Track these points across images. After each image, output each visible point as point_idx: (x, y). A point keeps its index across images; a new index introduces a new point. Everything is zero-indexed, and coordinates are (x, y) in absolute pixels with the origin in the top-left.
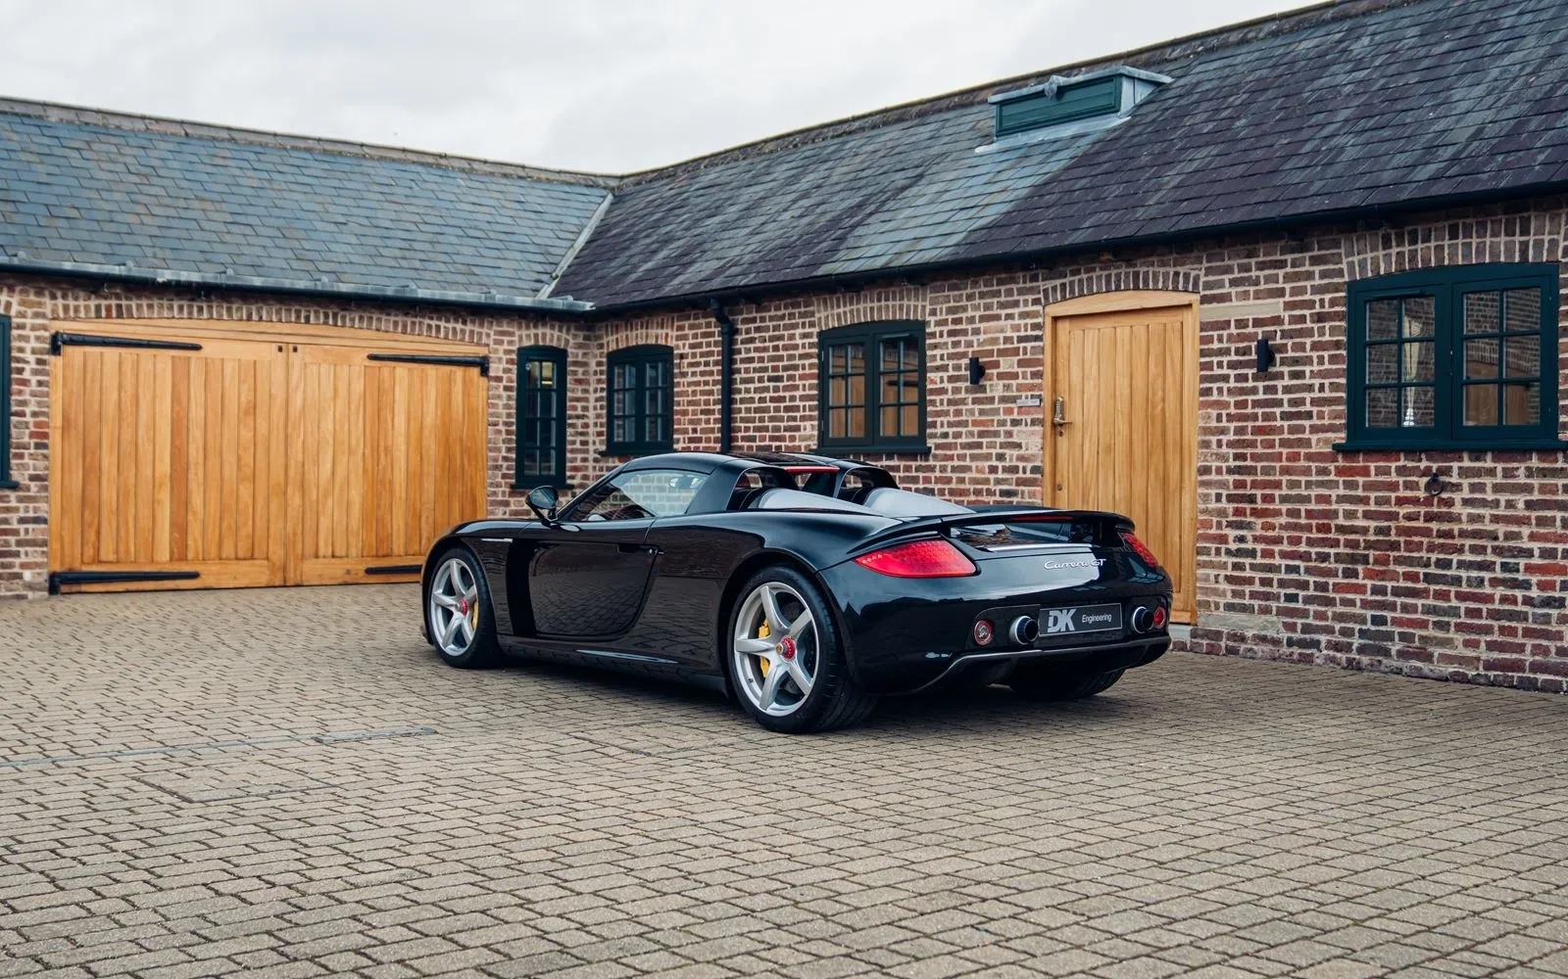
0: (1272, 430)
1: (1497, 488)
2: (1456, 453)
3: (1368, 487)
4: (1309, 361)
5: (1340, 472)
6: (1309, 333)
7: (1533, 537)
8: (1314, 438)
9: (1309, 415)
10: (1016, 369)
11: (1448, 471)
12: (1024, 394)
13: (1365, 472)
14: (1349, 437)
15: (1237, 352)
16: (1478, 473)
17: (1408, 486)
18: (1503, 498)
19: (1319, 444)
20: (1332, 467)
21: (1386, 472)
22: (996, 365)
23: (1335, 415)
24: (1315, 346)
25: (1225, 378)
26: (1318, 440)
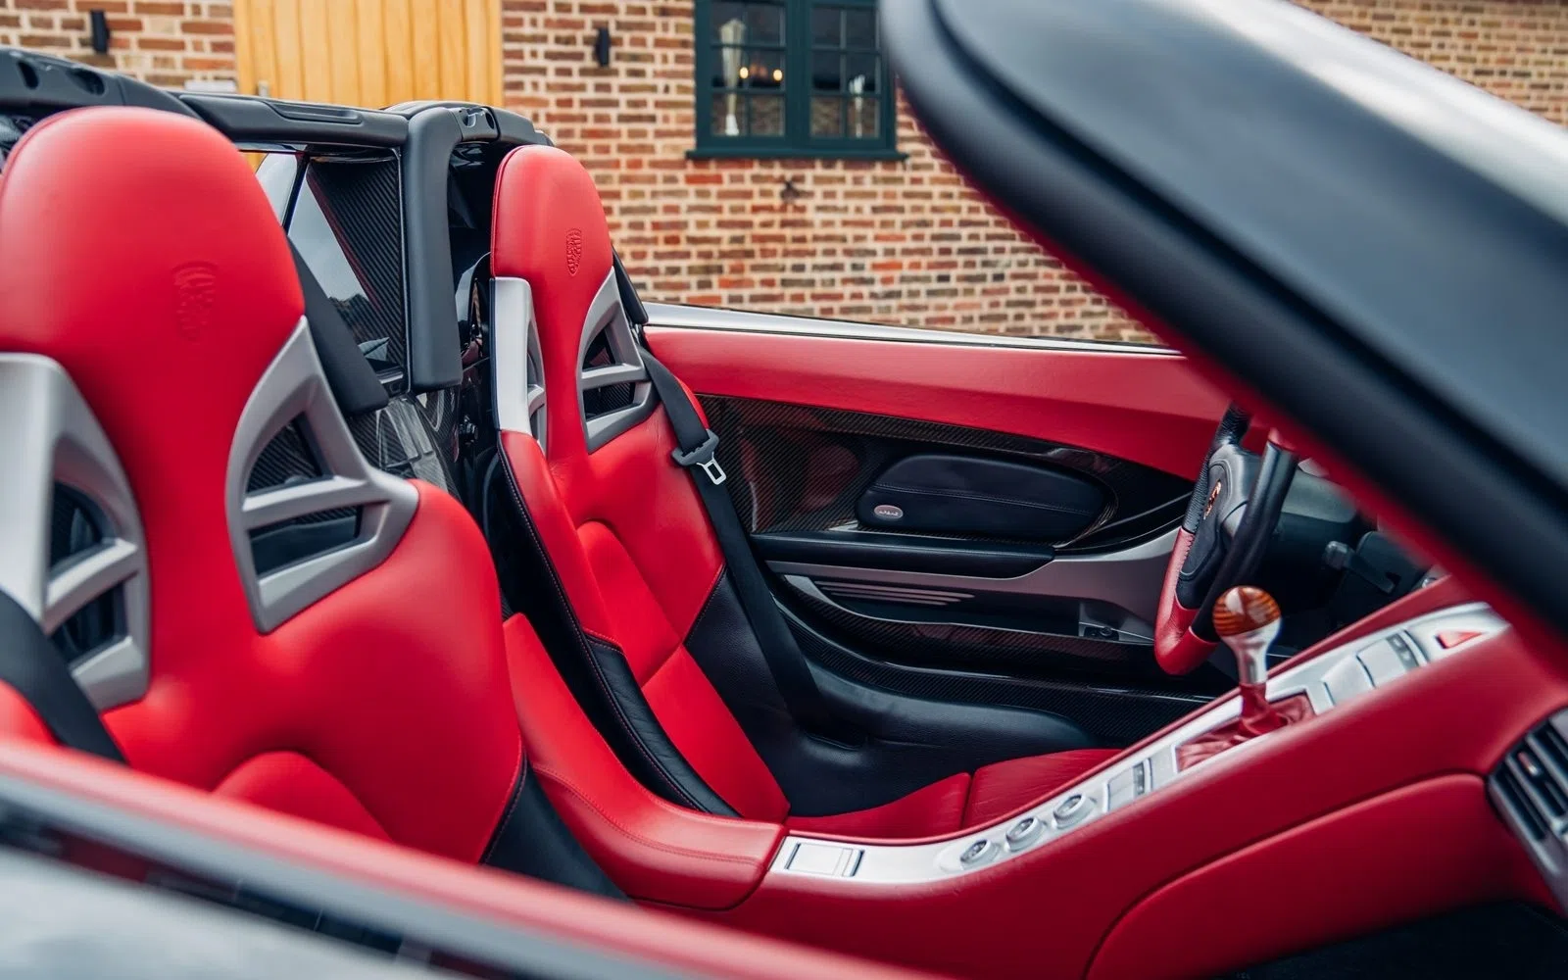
0: (607, 134)
1: (848, 195)
2: (807, 161)
3: (722, 195)
4: (650, 58)
5: (690, 180)
6: (651, 27)
7: (877, 238)
8: (659, 144)
9: (652, 119)
10: (178, 35)
11: (800, 179)
12: (198, 74)
13: (718, 180)
14: (699, 144)
15: (558, 40)
16: (830, 180)
17: (765, 194)
18: (852, 203)
19: (664, 150)
20: (680, 174)
21: (740, 179)
22: (137, 26)
23: (682, 119)
24: (659, 43)
25: (542, 71)
26: (665, 147)
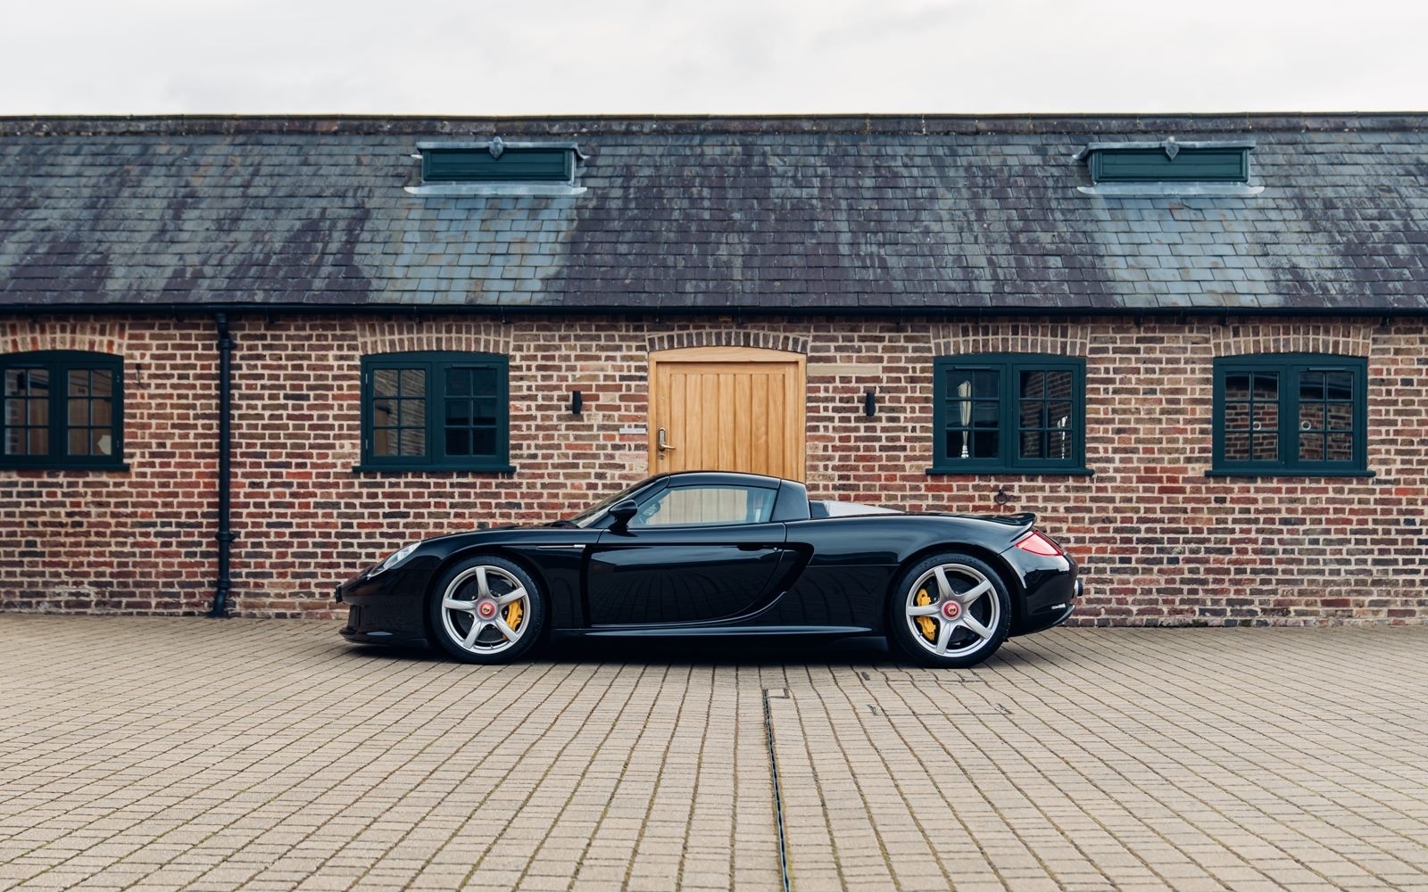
0: (873, 458)
1: (1046, 499)
2: (1017, 476)
3: (951, 499)
4: (903, 410)
5: (928, 488)
6: (904, 390)
7: (1070, 530)
8: (908, 465)
9: (904, 448)
10: (618, 402)
11: (1011, 488)
12: (626, 424)
13: (950, 488)
14: (935, 465)
15: (841, 400)
16: (1033, 489)
17: (982, 498)
18: (1050, 505)
19: (912, 469)
20: (922, 485)
21: (965, 488)
22: (596, 398)
23: (925, 448)
24: (908, 400)
25: (831, 419)
26: (911, 466)
